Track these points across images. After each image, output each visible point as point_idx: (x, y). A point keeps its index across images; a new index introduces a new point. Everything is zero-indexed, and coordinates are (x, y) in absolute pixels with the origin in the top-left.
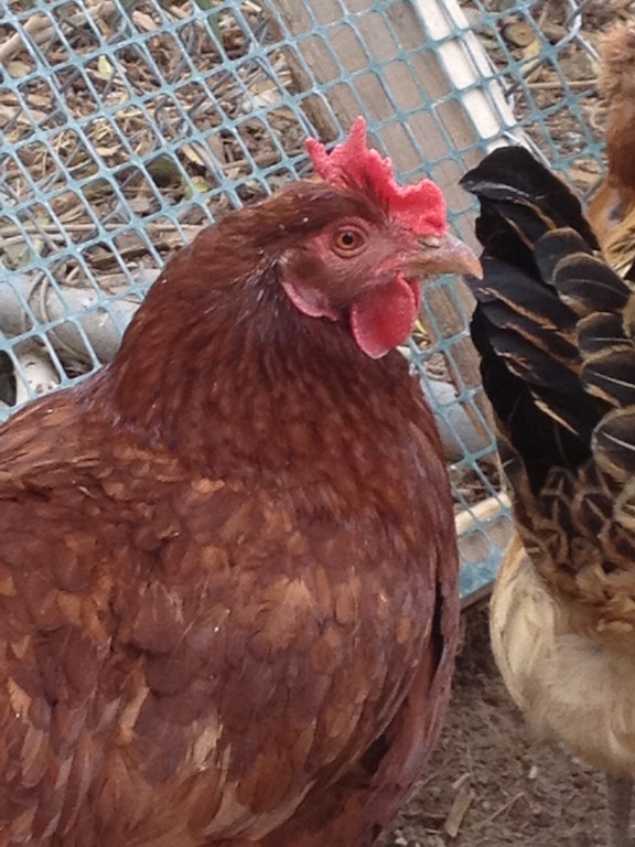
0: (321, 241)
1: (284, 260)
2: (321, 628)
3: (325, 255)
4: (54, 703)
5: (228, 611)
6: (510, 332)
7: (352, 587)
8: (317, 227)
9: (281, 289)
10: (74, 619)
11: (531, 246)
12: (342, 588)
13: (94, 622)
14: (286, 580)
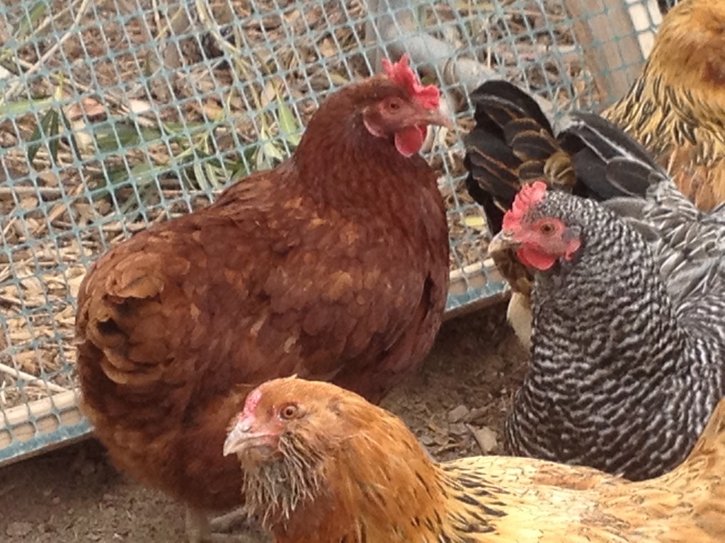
0: (381, 106)
1: (364, 111)
2: (355, 295)
3: (383, 111)
4: (213, 314)
5: (311, 283)
6: (482, 168)
7: (374, 274)
8: (380, 99)
9: (362, 123)
10: (230, 281)
11: (502, 127)
12: (370, 274)
13: (240, 282)
14: (341, 272)
